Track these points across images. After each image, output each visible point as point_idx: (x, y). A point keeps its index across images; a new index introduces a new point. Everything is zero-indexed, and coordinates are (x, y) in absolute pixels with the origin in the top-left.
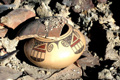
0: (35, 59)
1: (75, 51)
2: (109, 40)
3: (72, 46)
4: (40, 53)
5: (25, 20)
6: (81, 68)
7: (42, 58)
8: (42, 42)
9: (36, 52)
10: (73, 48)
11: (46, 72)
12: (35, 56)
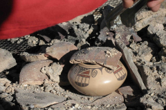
0: (79, 84)
1: (118, 77)
2: (147, 74)
3: (115, 73)
4: (84, 78)
5: (68, 51)
6: (123, 95)
7: (87, 82)
8: (87, 69)
9: (81, 78)
10: (116, 74)
11: (89, 99)
12: (80, 81)
